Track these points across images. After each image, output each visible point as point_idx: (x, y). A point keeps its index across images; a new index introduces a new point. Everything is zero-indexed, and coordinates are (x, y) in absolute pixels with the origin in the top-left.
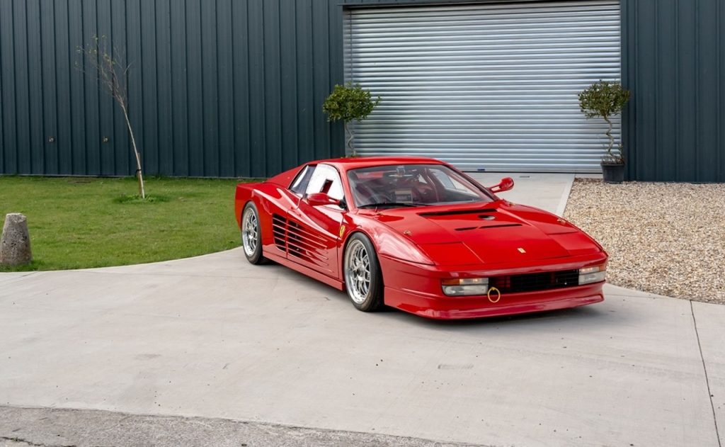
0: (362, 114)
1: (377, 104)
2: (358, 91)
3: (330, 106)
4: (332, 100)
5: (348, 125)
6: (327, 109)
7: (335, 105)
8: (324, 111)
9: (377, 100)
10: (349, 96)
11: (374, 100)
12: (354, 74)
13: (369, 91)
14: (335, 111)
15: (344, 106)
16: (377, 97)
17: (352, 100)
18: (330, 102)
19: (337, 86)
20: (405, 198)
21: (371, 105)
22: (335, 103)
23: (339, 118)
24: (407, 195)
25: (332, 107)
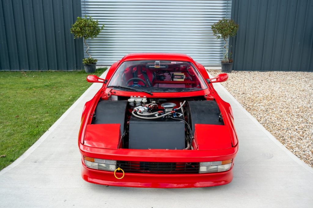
0: (94, 35)
1: (102, 29)
2: (91, 21)
3: (75, 29)
4: (76, 26)
5: (86, 41)
6: (73, 31)
7: (78, 29)
8: (71, 32)
9: (102, 27)
10: (86, 24)
11: (101, 27)
12: (86, 12)
13: (97, 22)
14: (78, 32)
15: (84, 30)
16: (102, 25)
17: (88, 26)
18: (74, 27)
19: (78, 17)
20: (180, 77)
21: (99, 29)
22: (78, 28)
23: (81, 37)
24: (181, 76)
25: (77, 30)
